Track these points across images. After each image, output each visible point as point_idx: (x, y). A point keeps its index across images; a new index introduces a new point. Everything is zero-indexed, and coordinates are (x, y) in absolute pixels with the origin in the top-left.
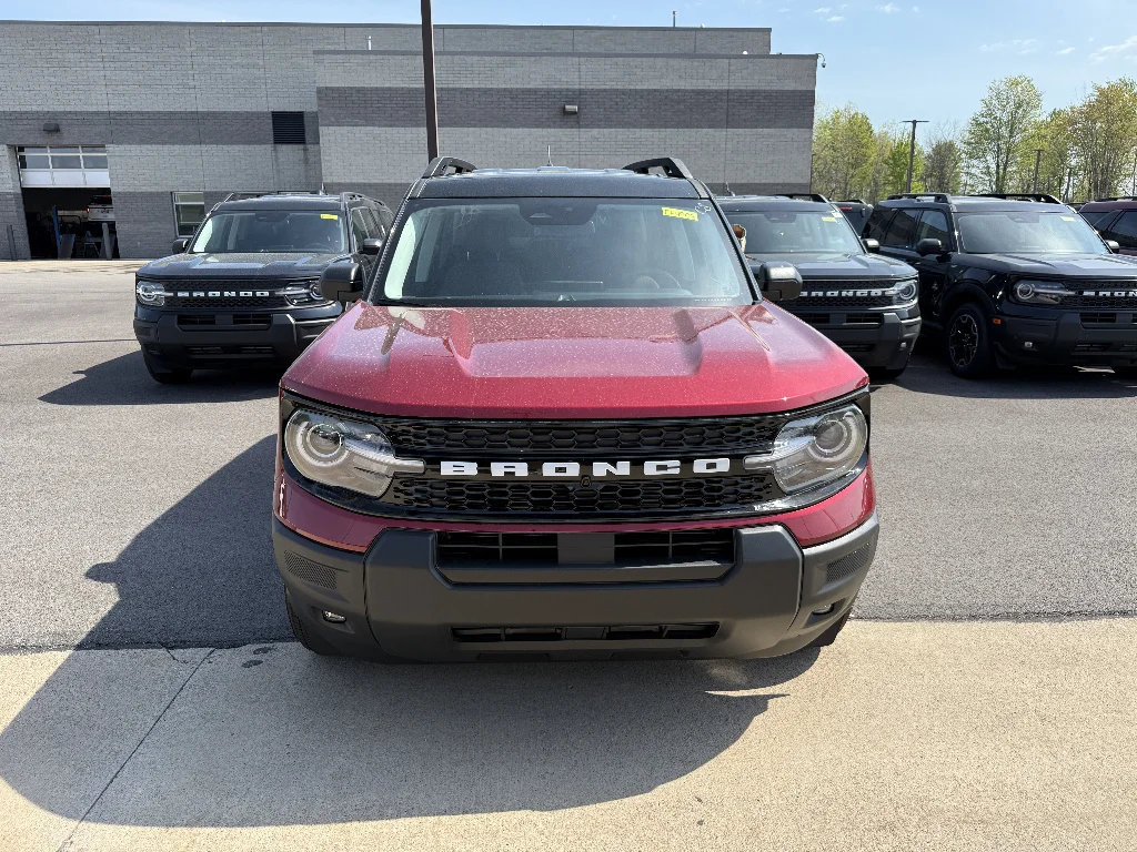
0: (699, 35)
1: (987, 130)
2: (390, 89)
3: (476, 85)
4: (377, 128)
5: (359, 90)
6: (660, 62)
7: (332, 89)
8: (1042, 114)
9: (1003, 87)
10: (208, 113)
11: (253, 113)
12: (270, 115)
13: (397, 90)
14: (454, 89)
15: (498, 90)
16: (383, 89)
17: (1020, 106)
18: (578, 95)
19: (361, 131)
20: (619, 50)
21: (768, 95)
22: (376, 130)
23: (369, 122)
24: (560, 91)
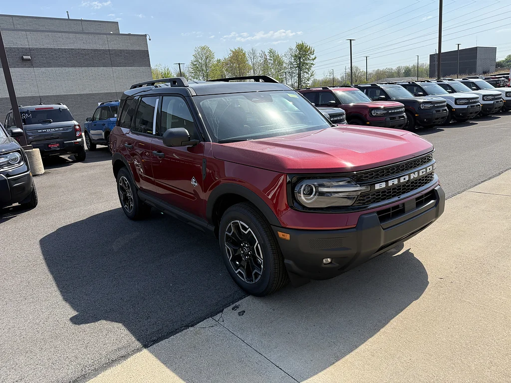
0: (83, 23)
1: (197, 67)
6: (71, 35)
8: (214, 61)
9: (199, 50)
17: (207, 58)
18: (29, 51)
20: (41, 28)
21: (128, 52)
24: (18, 49)
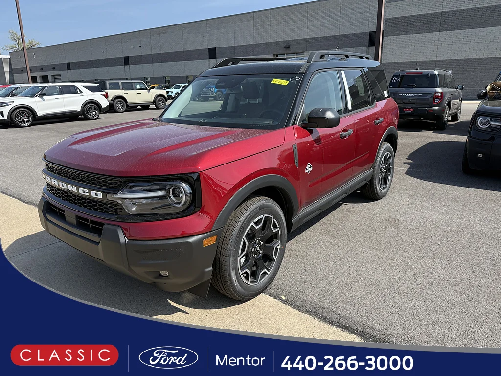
2: (421, 15)
3: (470, 7)
4: (411, 35)
5: (405, 17)
7: (392, 18)
10: (343, 35)
11: (361, 33)
12: (369, 34)
13: (424, 15)
14: (456, 11)
15: (483, 8)
16: (417, 15)
19: (402, 37)
22: (411, 36)
23: (408, 33)
